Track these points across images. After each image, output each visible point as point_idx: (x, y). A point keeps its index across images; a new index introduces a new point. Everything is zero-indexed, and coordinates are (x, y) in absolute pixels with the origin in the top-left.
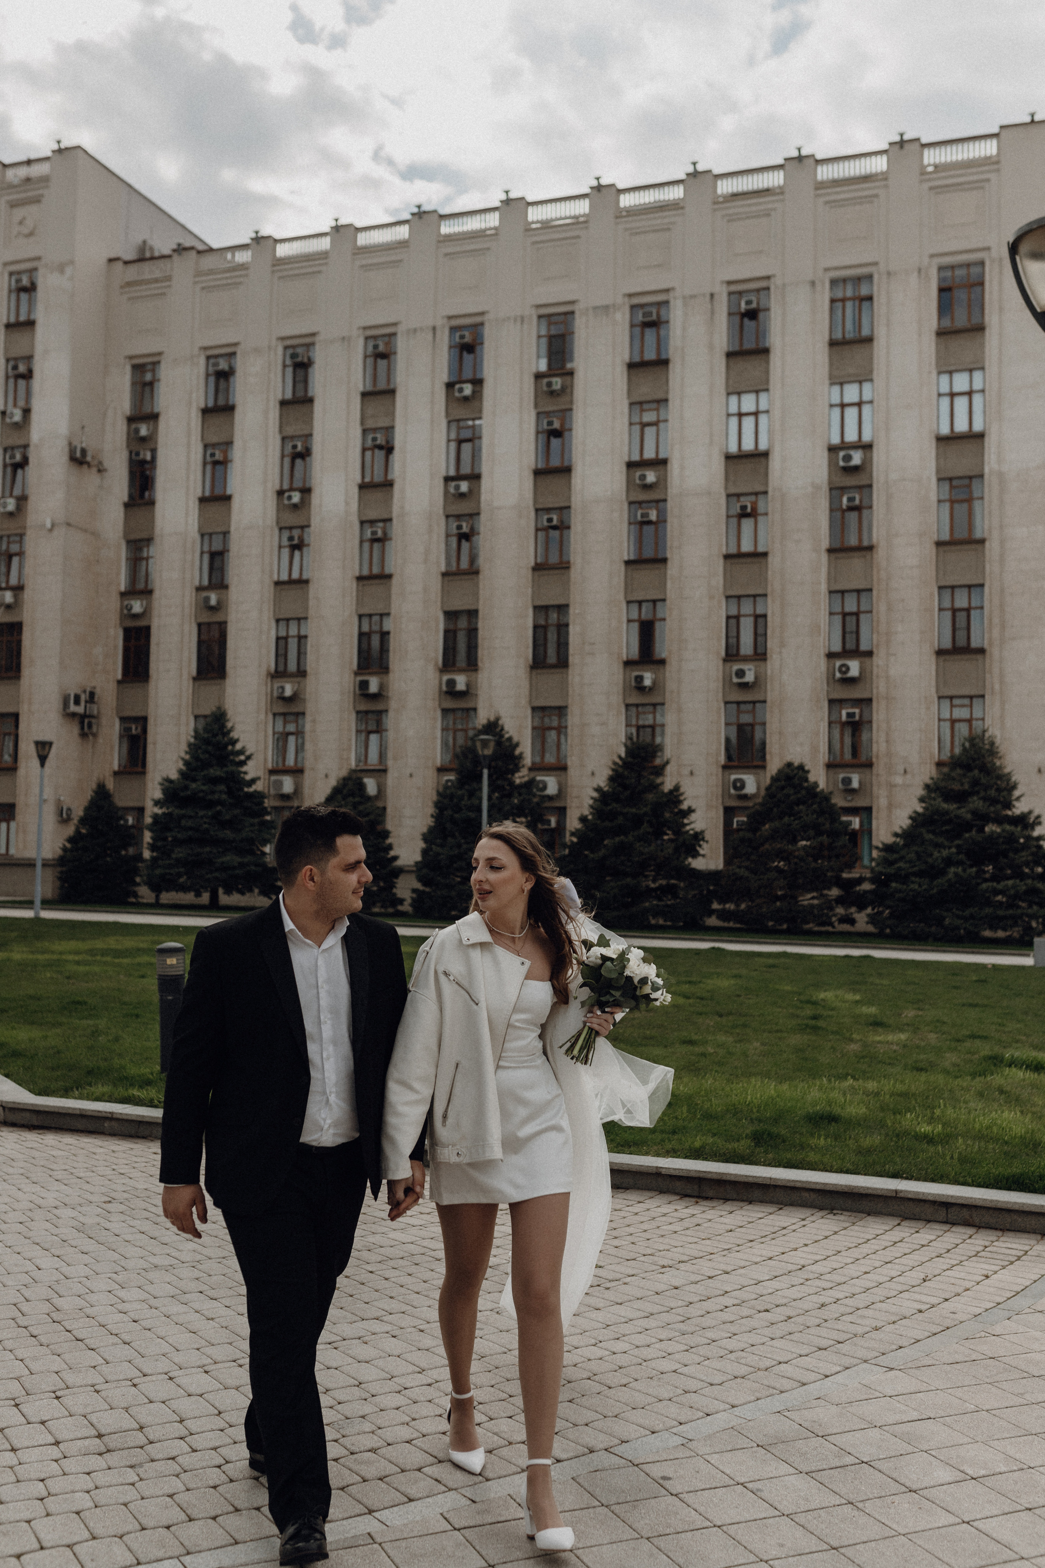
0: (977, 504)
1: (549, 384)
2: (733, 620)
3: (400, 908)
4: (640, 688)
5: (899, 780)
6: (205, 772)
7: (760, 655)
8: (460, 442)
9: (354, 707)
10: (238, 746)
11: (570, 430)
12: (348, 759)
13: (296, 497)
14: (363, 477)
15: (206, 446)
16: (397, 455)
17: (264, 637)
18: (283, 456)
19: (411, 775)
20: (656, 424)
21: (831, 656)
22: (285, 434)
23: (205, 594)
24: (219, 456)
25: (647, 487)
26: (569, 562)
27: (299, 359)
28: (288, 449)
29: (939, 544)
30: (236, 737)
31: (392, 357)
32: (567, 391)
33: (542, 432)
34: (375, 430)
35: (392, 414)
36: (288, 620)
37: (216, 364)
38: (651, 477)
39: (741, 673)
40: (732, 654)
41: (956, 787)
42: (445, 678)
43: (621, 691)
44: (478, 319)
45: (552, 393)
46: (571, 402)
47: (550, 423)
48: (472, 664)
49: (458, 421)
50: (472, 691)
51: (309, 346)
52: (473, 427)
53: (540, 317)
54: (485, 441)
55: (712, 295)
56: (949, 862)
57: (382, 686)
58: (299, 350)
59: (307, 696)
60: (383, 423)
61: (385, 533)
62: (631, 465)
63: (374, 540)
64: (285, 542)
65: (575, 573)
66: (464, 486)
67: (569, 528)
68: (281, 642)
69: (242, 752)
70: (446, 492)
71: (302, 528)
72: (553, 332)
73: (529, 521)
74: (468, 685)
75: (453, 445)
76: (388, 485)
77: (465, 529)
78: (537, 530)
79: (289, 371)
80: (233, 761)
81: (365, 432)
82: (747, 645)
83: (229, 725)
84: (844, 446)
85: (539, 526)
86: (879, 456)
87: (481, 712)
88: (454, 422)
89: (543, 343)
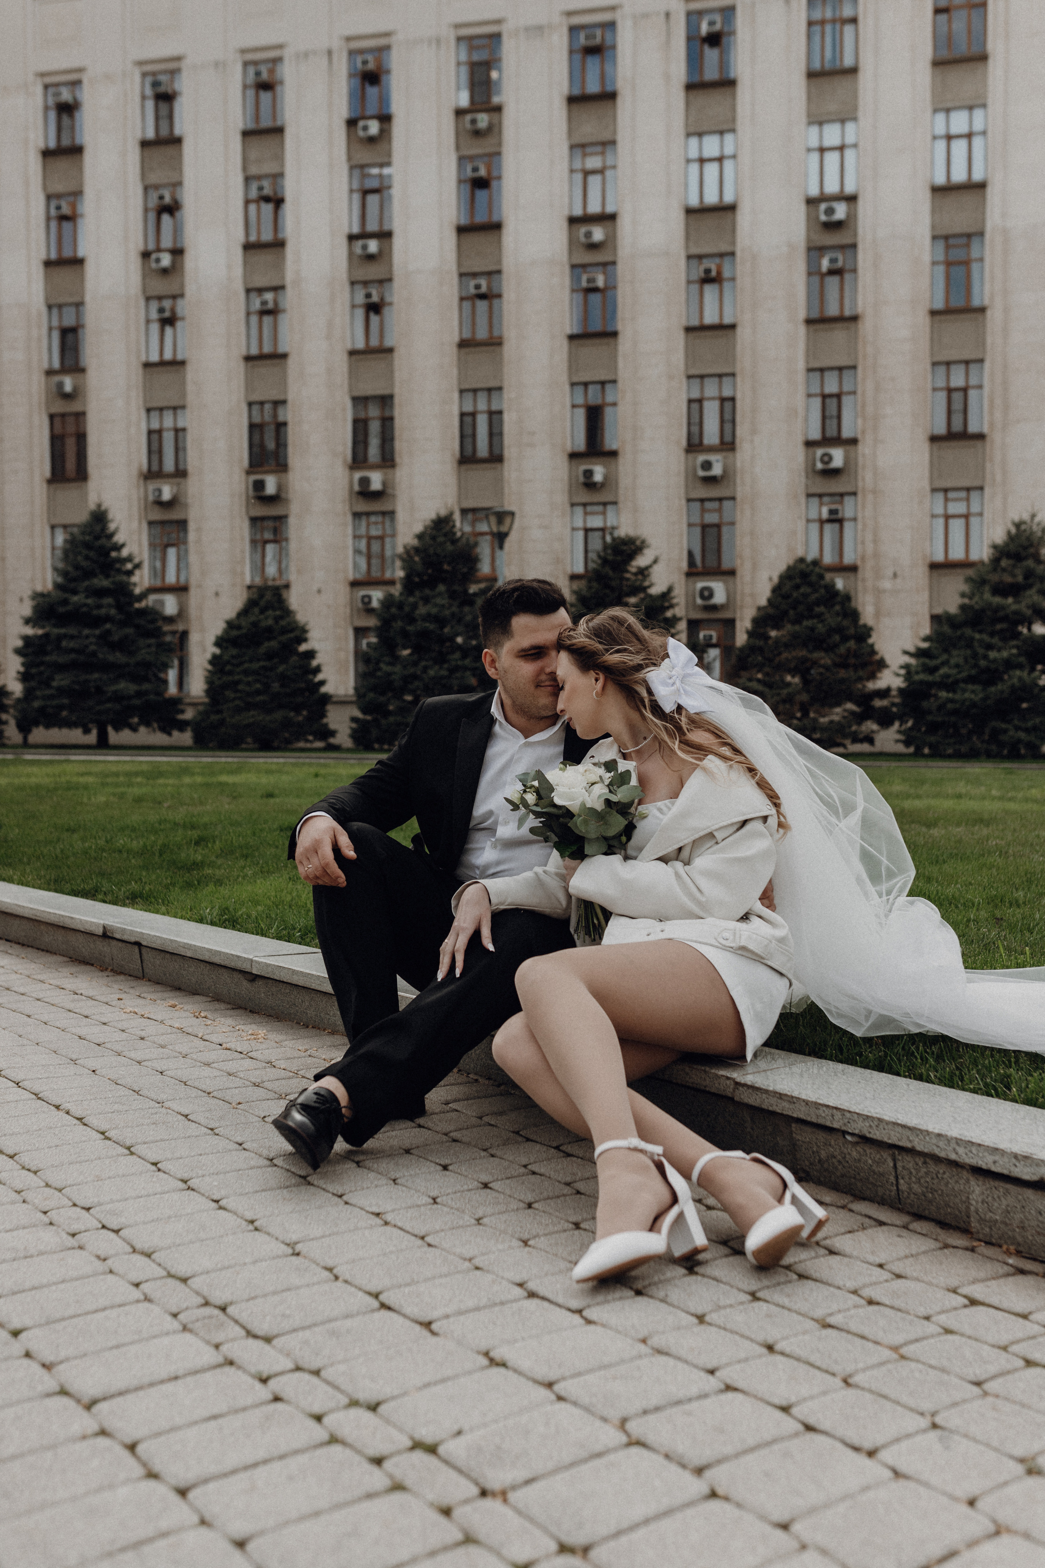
0: (975, 266)
1: (474, 122)
2: (696, 404)
3: (332, 740)
4: (590, 485)
5: (887, 584)
6: (86, 583)
7: (728, 445)
8: (365, 192)
9: (247, 512)
10: (125, 553)
11: (499, 178)
12: (243, 573)
13: (166, 260)
14: (247, 233)
15: (49, 198)
16: (288, 208)
17: (133, 430)
18: (146, 210)
19: (319, 591)
20: (601, 171)
21: (809, 444)
22: (148, 182)
23: (56, 379)
24: (66, 210)
25: (593, 247)
26: (501, 338)
27: (162, 89)
28: (153, 202)
29: (933, 313)
30: (121, 541)
31: (278, 88)
32: (493, 131)
33: (465, 181)
34: (259, 178)
35: (280, 157)
36: (161, 409)
37: (57, 94)
38: (598, 234)
39: (707, 465)
40: (694, 445)
41: (1008, 579)
42: (357, 475)
43: (566, 488)
44: (382, 42)
45: (477, 133)
46: (500, 144)
47: (475, 169)
48: (388, 460)
49: (362, 167)
50: (390, 491)
51: (174, 73)
52: (381, 176)
53: (459, 39)
54: (396, 192)
55: (668, 15)
56: (1009, 665)
57: (280, 487)
58: (163, 78)
59: (190, 501)
60: (269, 168)
61: (276, 303)
62: (573, 221)
63: (265, 312)
64: (154, 315)
65: (509, 349)
66: (373, 246)
67: (499, 296)
68: (154, 436)
69: (129, 559)
70: (351, 254)
71: (174, 297)
72: (476, 57)
73: (451, 290)
74: (384, 484)
75: (356, 197)
76: (279, 245)
77: (375, 298)
78: (462, 299)
79: (150, 104)
80: (119, 571)
81: (247, 180)
82: (711, 433)
83: (112, 526)
84: (823, 198)
85: (464, 295)
86: (865, 210)
87: (401, 516)
88: (357, 168)
89: (464, 71)
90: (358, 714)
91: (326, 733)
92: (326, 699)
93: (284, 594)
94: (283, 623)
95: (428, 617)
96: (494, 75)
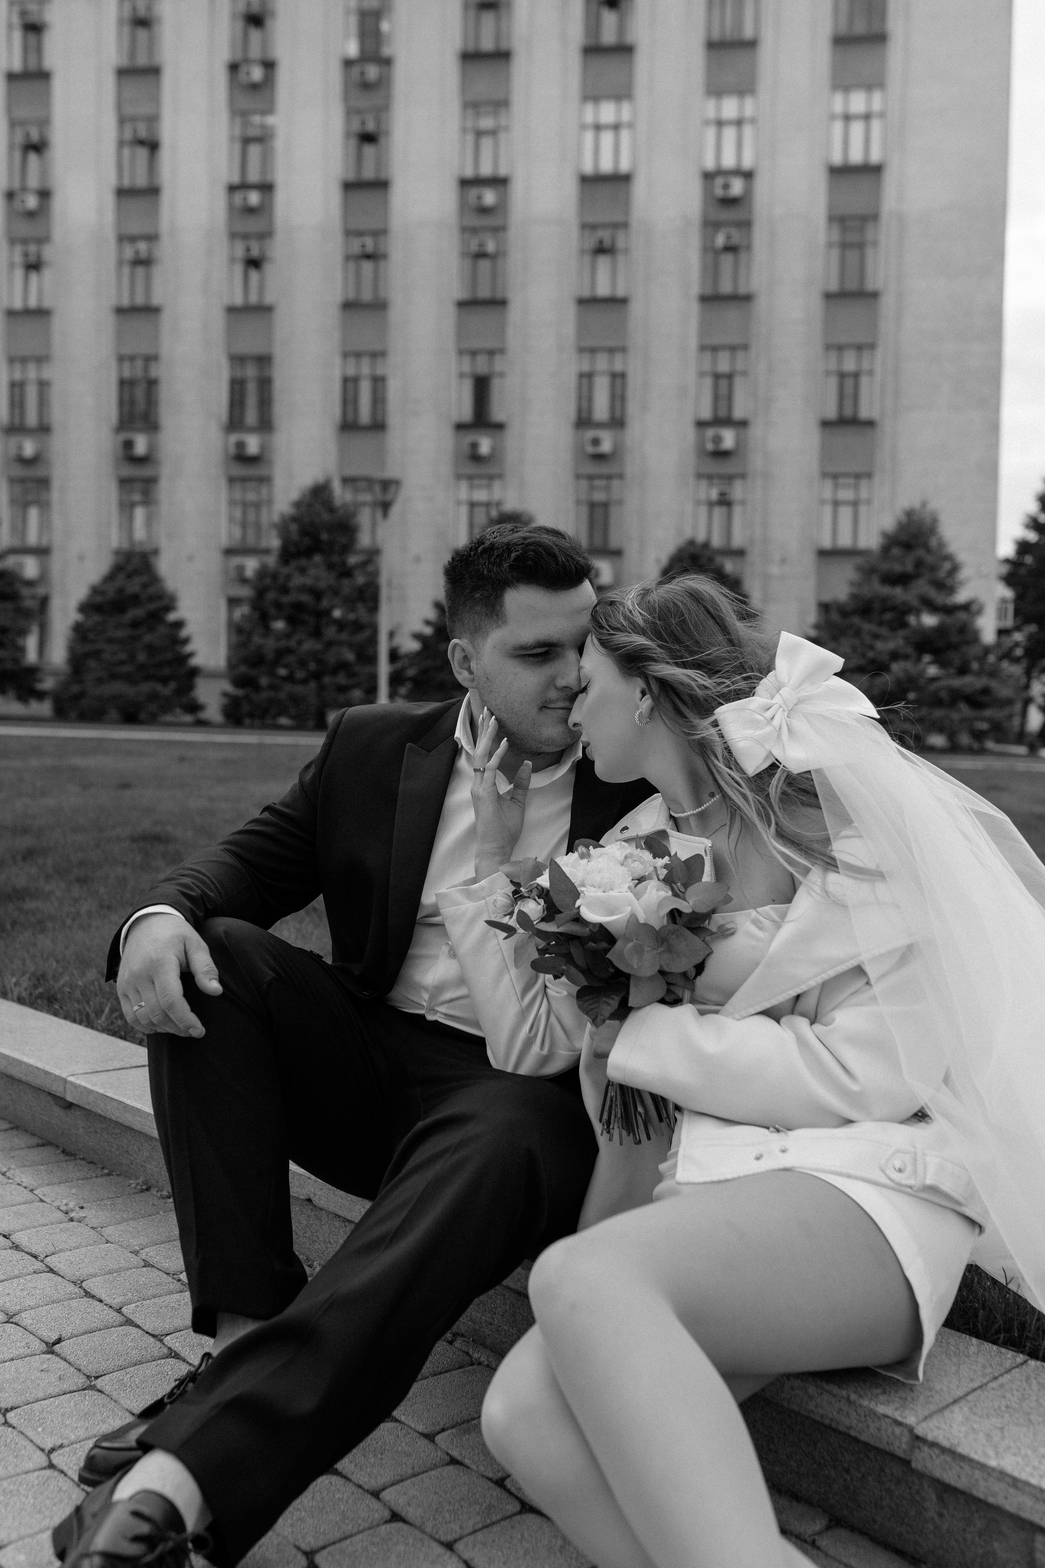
1: (363, 73)
2: (586, 378)
3: (201, 715)
4: (475, 457)
5: (775, 570)
7: (617, 422)
8: (247, 141)
9: (116, 472)
11: (387, 133)
12: (110, 537)
13: (32, 202)
14: (120, 180)
16: (165, 154)
18: (11, 147)
19: (190, 558)
20: (493, 133)
21: (701, 424)
22: (14, 118)
25: (484, 211)
26: (386, 301)
27: (30, 19)
28: (19, 138)
29: (829, 296)
31: (156, 26)
32: (382, 85)
33: (352, 135)
34: (134, 118)
35: (155, 98)
36: (24, 360)
38: (489, 197)
39: (596, 442)
40: (583, 421)
41: (898, 568)
42: (233, 438)
43: (452, 459)
45: (366, 86)
46: (389, 98)
47: (363, 123)
48: (266, 425)
49: (244, 113)
50: (267, 456)
52: (263, 124)
54: (279, 143)
56: (895, 656)
57: (151, 447)
58: (31, 8)
59: (53, 458)
60: (144, 109)
61: (150, 252)
62: (465, 183)
63: (138, 262)
64: (18, 259)
65: (395, 314)
67: (385, 257)
68: (16, 388)
70: (230, 205)
71: (40, 241)
73: (335, 247)
74: (261, 449)
75: (237, 146)
76: (153, 191)
77: (255, 253)
78: (346, 258)
79: (17, 34)
81: (122, 121)
82: (601, 409)
84: (720, 172)
85: (348, 254)
86: (761, 186)
87: (279, 481)
88: (238, 113)
89: (353, 20)
90: (228, 687)
91: (194, 708)
92: (194, 672)
93: (153, 560)
94: (151, 590)
95: (303, 589)
96: (385, 26)
